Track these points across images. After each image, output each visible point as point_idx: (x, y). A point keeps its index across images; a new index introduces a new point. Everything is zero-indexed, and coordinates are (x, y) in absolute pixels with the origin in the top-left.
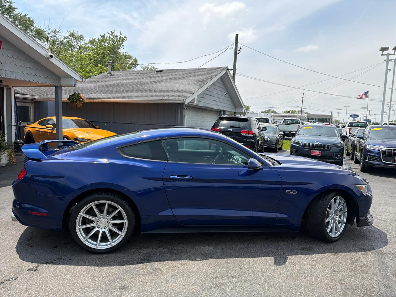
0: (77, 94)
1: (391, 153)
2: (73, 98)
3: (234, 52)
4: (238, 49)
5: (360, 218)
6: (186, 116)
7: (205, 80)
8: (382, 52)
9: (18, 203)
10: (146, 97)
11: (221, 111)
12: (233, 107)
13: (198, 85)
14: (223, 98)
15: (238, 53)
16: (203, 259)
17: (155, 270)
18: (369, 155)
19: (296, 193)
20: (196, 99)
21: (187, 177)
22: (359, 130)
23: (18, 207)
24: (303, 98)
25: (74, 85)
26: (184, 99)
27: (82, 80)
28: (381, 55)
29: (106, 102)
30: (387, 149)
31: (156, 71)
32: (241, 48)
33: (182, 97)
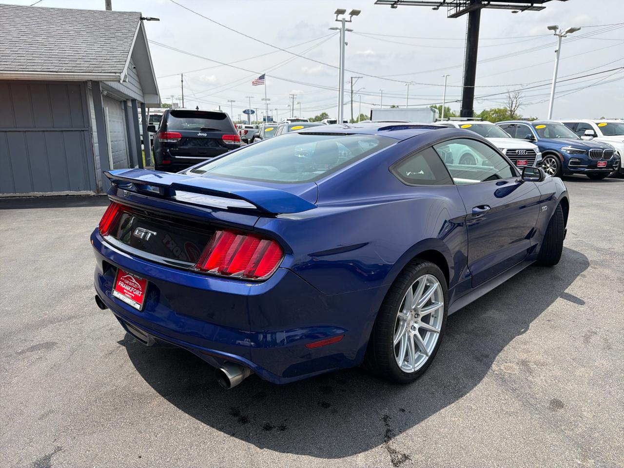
8: (337, 16)
11: (128, 100)
12: (140, 92)
14: (132, 74)
16: (526, 328)
19: (547, 209)
23: (252, 343)
24: (182, 81)
28: (335, 20)
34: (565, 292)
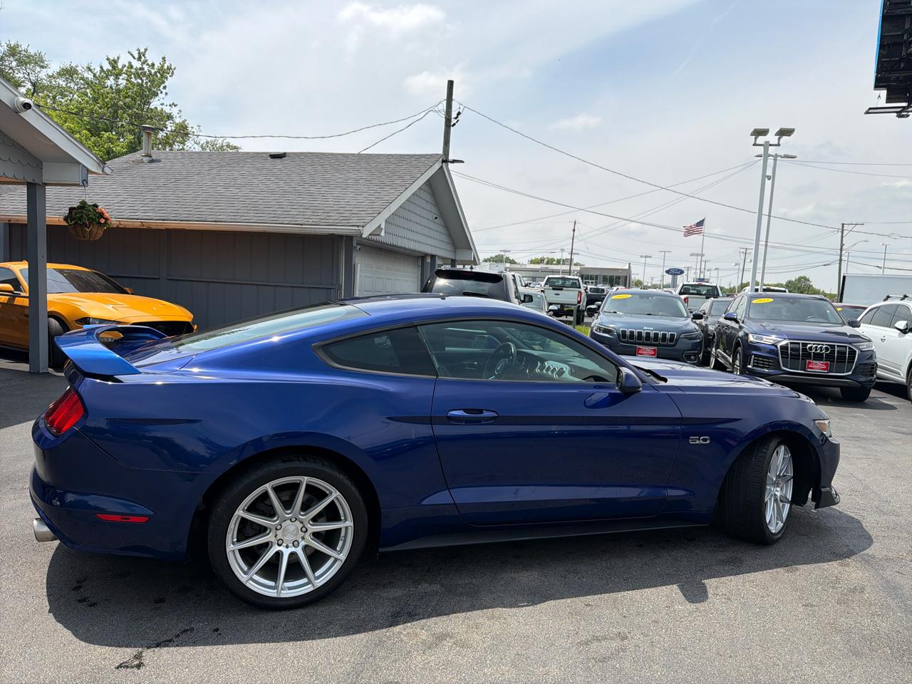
0: (89, 206)
1: (798, 350)
2: (82, 216)
3: (444, 120)
4: (454, 115)
5: (823, 490)
6: (359, 265)
7: (397, 182)
8: (756, 139)
9: (59, 491)
10: (260, 218)
11: (426, 255)
12: (449, 247)
13: (384, 193)
14: (432, 225)
15: (452, 124)
16: (534, 603)
17: (441, 637)
18: (755, 355)
19: (708, 442)
20: (383, 226)
21: (486, 414)
22: (713, 302)
23: (58, 503)
24: (574, 230)
25: (81, 184)
26: (358, 226)
27: (103, 171)
28: (754, 145)
29: (154, 227)
30: (791, 343)
31: (270, 156)
32: (459, 114)
33: (354, 221)
34: (703, 581)
